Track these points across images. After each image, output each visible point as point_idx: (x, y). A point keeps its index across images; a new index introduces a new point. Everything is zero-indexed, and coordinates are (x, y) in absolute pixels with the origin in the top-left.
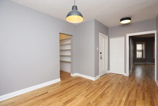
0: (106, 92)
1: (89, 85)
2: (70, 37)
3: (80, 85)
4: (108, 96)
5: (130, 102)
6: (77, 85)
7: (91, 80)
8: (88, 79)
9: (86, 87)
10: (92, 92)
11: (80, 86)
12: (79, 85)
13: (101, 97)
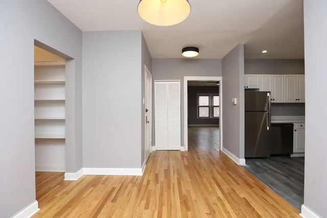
0: (184, 192)
1: (139, 191)
2: (62, 62)
3: (119, 199)
4: (196, 201)
5: (229, 194)
6: (109, 203)
7: (134, 177)
8: (124, 176)
9: (137, 196)
10: (161, 205)
11: (118, 201)
12: (114, 200)
13: (188, 209)
